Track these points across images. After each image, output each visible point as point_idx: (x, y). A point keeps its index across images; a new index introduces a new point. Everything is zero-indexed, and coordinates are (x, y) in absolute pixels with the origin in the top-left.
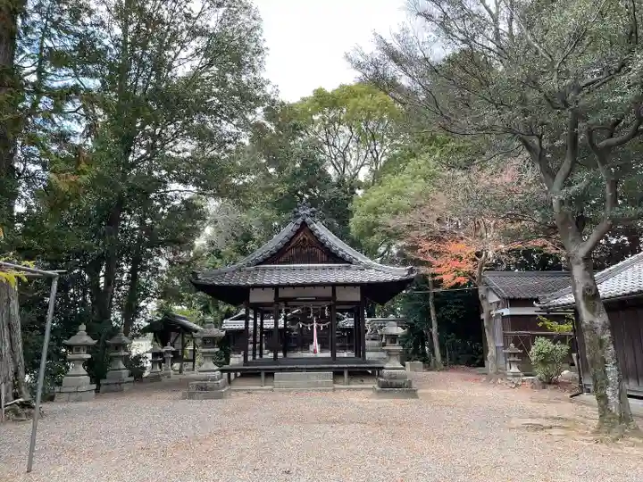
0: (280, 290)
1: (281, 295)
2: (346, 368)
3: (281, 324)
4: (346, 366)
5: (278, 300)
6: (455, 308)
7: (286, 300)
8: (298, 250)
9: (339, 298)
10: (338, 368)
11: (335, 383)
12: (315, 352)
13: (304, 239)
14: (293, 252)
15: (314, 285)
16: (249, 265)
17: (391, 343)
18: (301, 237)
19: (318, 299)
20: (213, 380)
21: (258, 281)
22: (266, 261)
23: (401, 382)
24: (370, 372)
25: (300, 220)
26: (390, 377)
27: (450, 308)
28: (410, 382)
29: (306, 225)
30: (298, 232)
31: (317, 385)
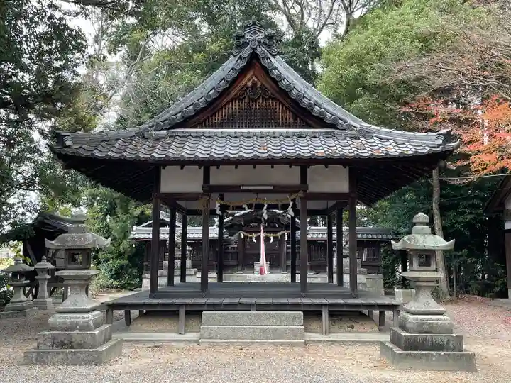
0: (213, 169)
1: (213, 182)
2: (325, 305)
3: (214, 232)
4: (324, 301)
5: (209, 189)
6: (470, 213)
7: (222, 190)
8: (244, 104)
9: (313, 188)
10: (313, 305)
11: (306, 330)
12: (262, 272)
13: (254, 84)
14: (235, 107)
15: (271, 161)
16: (158, 128)
17: (421, 264)
18: (247, 81)
19: (278, 189)
20: (85, 327)
21: (173, 152)
22: (187, 122)
23: (441, 338)
24: (366, 312)
25: (246, 52)
26: (421, 328)
27: (463, 213)
28: (460, 339)
29: (258, 60)
30: (243, 72)
31: (276, 334)
